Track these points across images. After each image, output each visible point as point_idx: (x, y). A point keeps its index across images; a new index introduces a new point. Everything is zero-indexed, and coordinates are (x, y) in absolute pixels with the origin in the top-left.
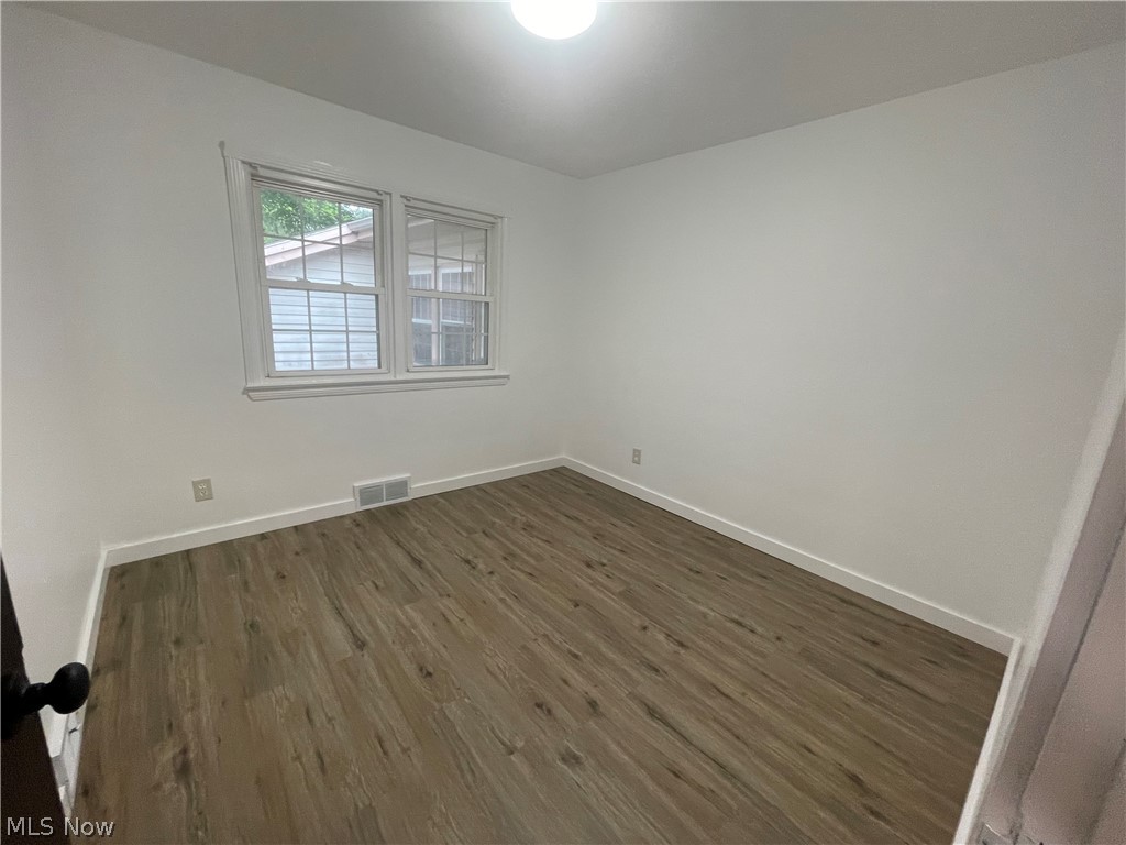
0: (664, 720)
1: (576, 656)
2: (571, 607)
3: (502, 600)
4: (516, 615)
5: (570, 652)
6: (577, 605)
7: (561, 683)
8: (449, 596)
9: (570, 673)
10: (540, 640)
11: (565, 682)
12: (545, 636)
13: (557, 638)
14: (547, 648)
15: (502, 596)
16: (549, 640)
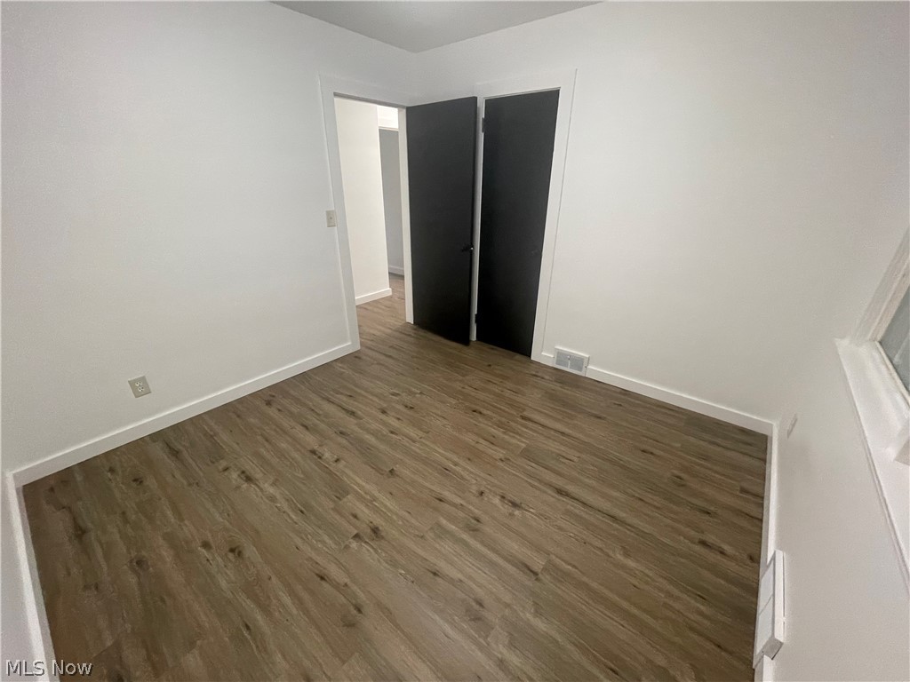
0: (347, 411)
1: (392, 432)
2: (397, 468)
3: (456, 464)
4: (439, 453)
5: (397, 434)
6: (392, 471)
7: (401, 418)
8: (501, 460)
9: (396, 424)
10: (417, 438)
11: (399, 419)
12: (414, 442)
13: (405, 441)
14: (412, 434)
15: (457, 469)
16: (411, 439)
